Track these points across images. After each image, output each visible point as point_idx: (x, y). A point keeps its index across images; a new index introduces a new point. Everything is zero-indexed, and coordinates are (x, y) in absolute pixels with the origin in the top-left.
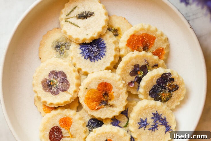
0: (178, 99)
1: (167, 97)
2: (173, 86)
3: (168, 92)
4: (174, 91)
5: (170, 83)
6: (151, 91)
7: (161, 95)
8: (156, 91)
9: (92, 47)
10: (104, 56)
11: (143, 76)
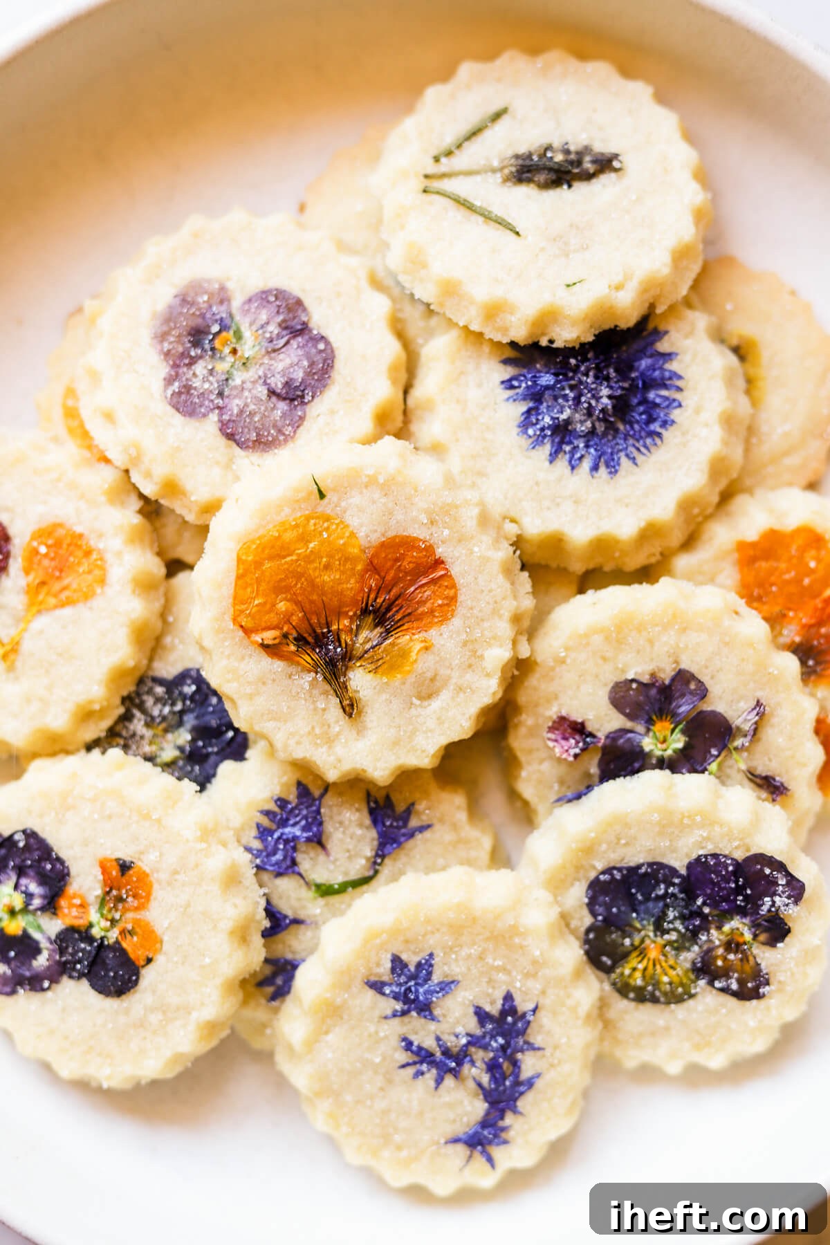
0: (697, 1047)
1: (657, 984)
2: (745, 959)
3: (688, 965)
4: (722, 990)
5: (748, 936)
6: (618, 876)
7: (642, 941)
8: (640, 897)
9: (598, 369)
10: (603, 470)
11: (662, 764)
